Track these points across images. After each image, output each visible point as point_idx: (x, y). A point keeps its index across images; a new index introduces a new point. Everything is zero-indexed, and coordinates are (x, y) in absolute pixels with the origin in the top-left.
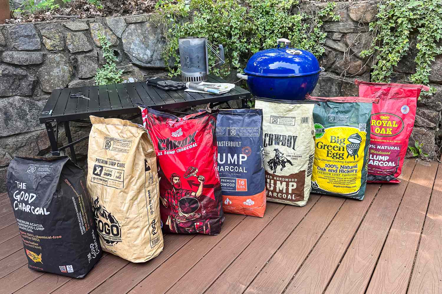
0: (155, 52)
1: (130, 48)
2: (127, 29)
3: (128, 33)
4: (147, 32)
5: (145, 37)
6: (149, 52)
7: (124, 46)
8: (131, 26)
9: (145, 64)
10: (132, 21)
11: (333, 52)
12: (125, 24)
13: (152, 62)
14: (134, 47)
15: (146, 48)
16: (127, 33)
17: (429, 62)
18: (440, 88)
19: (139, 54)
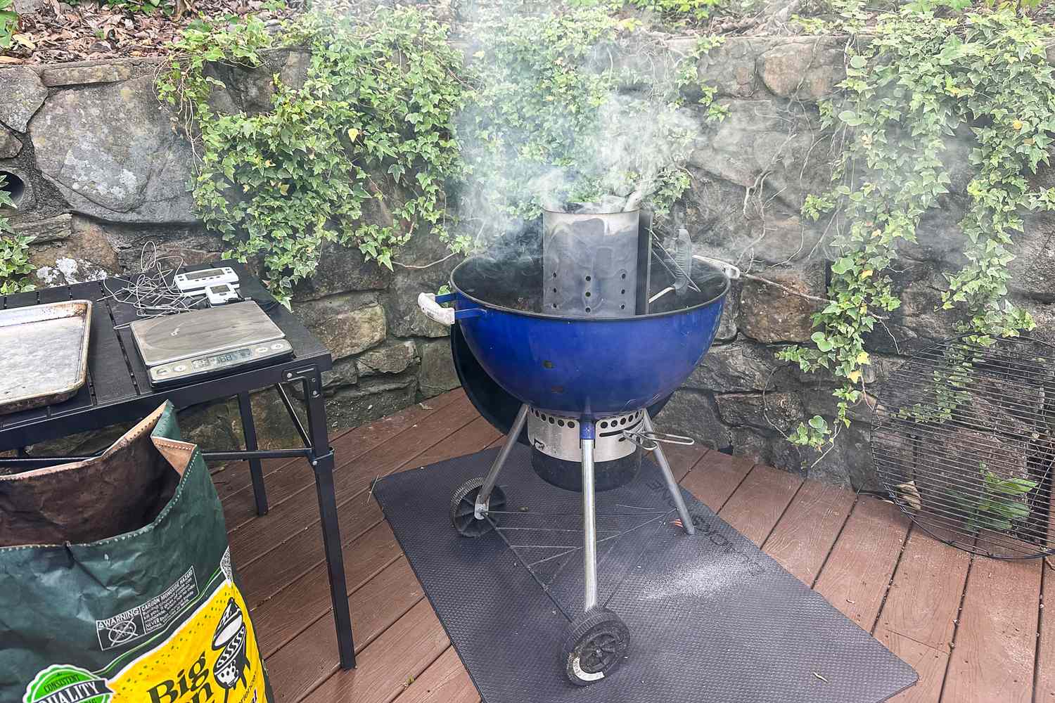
0: (154, 178)
1: (62, 166)
2: (51, 105)
3: (53, 118)
4: (122, 115)
5: (114, 130)
6: (129, 178)
7: (40, 159)
8: (64, 96)
9: (116, 215)
10: (66, 80)
11: (716, 186)
12: (42, 89)
13: (143, 208)
14: (75, 162)
15: (121, 163)
16: (48, 117)
17: (1006, 238)
18: (1042, 315)
19: (94, 183)
